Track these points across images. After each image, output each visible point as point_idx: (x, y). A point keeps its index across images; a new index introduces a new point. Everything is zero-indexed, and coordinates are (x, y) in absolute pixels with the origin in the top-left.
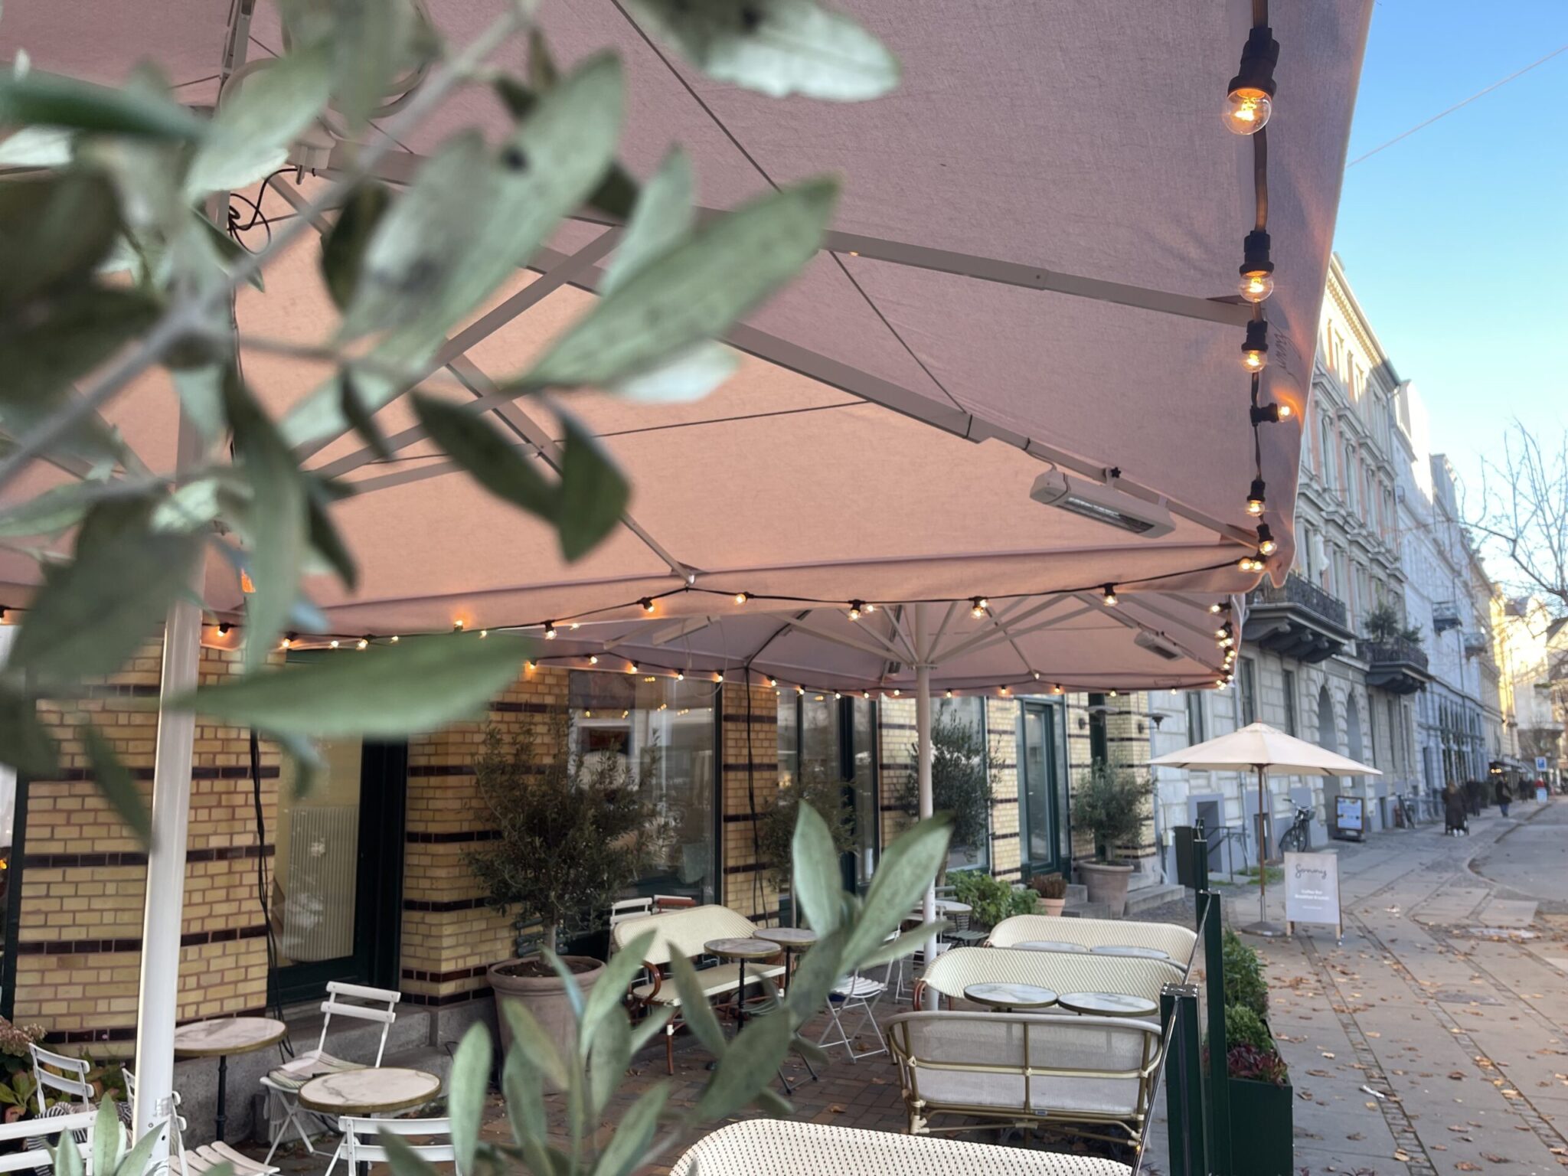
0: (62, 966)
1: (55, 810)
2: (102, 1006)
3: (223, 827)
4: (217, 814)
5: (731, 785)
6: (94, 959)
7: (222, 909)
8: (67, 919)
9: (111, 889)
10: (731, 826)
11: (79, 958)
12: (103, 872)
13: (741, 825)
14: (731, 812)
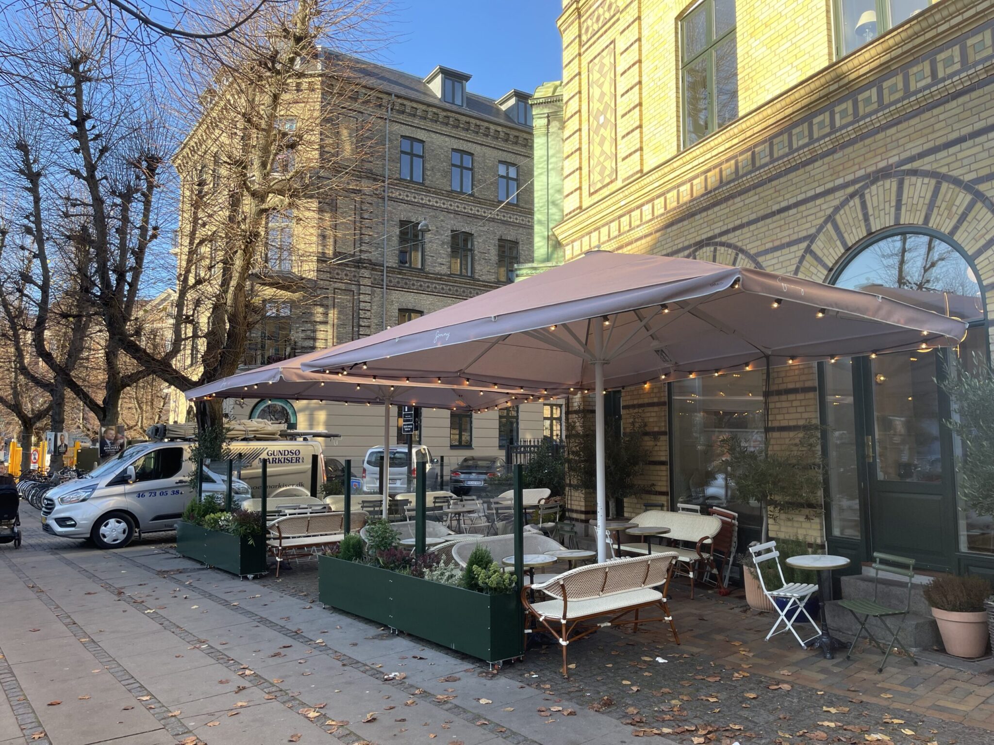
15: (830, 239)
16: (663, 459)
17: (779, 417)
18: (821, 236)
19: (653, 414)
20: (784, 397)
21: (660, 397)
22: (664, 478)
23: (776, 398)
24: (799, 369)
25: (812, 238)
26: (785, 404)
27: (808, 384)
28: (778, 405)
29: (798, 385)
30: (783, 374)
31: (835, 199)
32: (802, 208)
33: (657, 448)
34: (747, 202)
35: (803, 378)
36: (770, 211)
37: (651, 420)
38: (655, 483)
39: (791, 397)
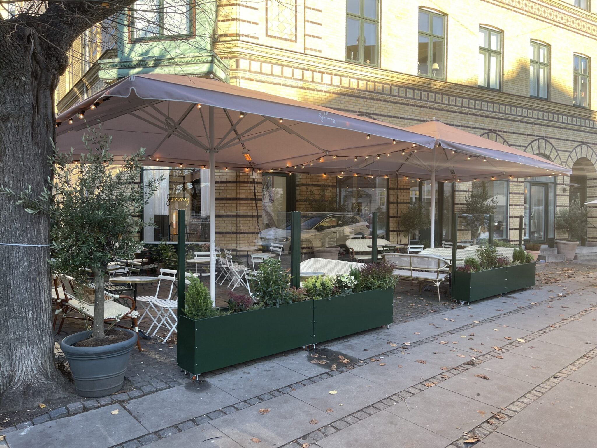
0: (223, 237)
1: (220, 206)
2: (230, 245)
3: (251, 211)
4: (249, 208)
5: (391, 207)
6: (228, 236)
7: (252, 227)
8: (223, 227)
9: (230, 222)
10: (391, 219)
11: (226, 235)
12: (229, 219)
13: (395, 219)
14: (391, 215)
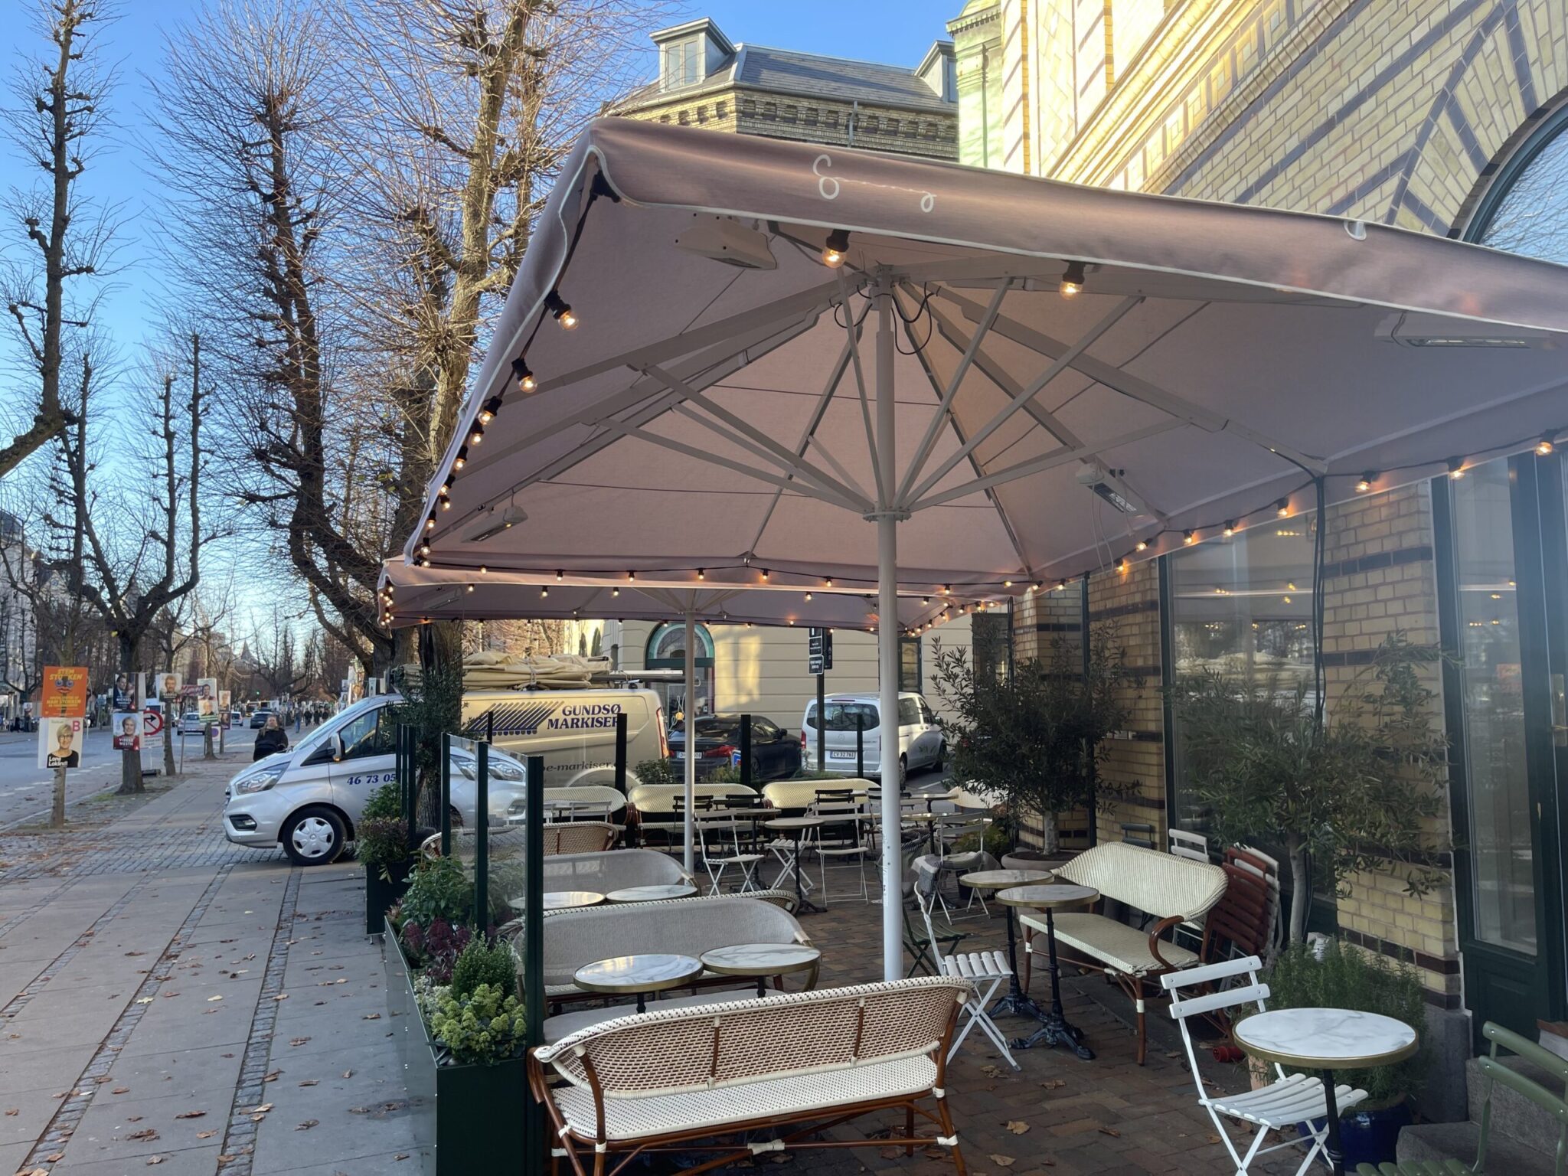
15: (1447, 152)
16: (1152, 727)
17: (1351, 628)
18: (1428, 151)
19: (1135, 630)
20: (1359, 579)
21: (1144, 592)
22: (1154, 771)
23: (1343, 582)
24: (1390, 504)
25: (1407, 162)
26: (1363, 596)
27: (1410, 541)
28: (1349, 598)
29: (1389, 545)
30: (1355, 521)
31: (1453, 45)
32: (1386, 91)
33: (1142, 704)
34: (1280, 112)
35: (1399, 525)
36: (1323, 120)
37: (1132, 642)
38: (1141, 779)
39: (1375, 576)
